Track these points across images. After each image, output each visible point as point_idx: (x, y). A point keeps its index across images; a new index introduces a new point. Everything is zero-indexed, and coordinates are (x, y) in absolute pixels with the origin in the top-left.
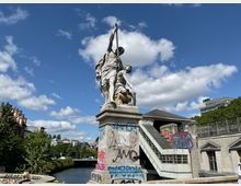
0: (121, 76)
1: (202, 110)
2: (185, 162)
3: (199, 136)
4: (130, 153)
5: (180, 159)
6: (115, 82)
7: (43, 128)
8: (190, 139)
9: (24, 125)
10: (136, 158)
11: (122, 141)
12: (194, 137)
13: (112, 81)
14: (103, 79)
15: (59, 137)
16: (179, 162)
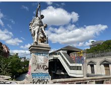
0: (41, 29)
1: (90, 46)
2: (81, 70)
3: (87, 58)
4: (43, 66)
5: (78, 68)
6: (38, 32)
7: (17, 54)
8: (83, 59)
9: (8, 52)
10: (46, 69)
11: (40, 61)
12: (85, 58)
13: (36, 31)
14: (32, 30)
15: (25, 58)
16: (78, 70)
